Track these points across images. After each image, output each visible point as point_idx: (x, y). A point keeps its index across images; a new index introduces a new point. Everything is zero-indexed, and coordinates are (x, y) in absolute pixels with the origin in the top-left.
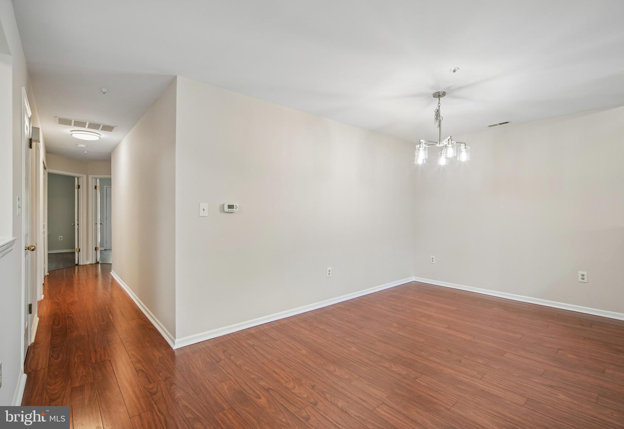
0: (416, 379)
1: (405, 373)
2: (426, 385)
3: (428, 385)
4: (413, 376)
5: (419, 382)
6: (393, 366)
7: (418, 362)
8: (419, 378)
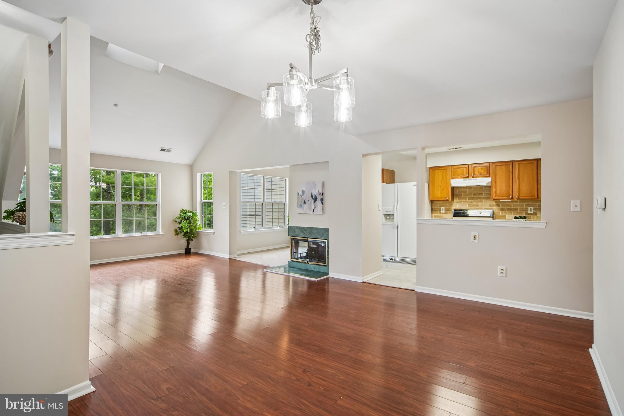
0: (350, 350)
1: (360, 354)
2: (342, 347)
3: (341, 346)
4: (353, 352)
5: (347, 349)
6: (372, 359)
7: (348, 366)
8: (347, 351)
